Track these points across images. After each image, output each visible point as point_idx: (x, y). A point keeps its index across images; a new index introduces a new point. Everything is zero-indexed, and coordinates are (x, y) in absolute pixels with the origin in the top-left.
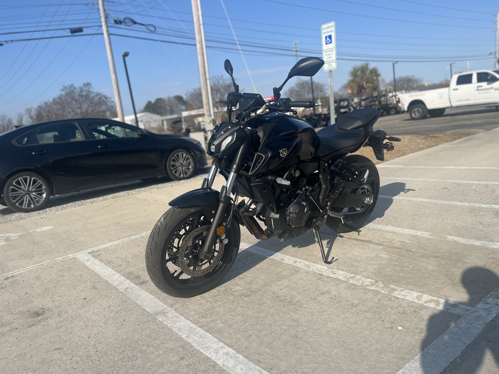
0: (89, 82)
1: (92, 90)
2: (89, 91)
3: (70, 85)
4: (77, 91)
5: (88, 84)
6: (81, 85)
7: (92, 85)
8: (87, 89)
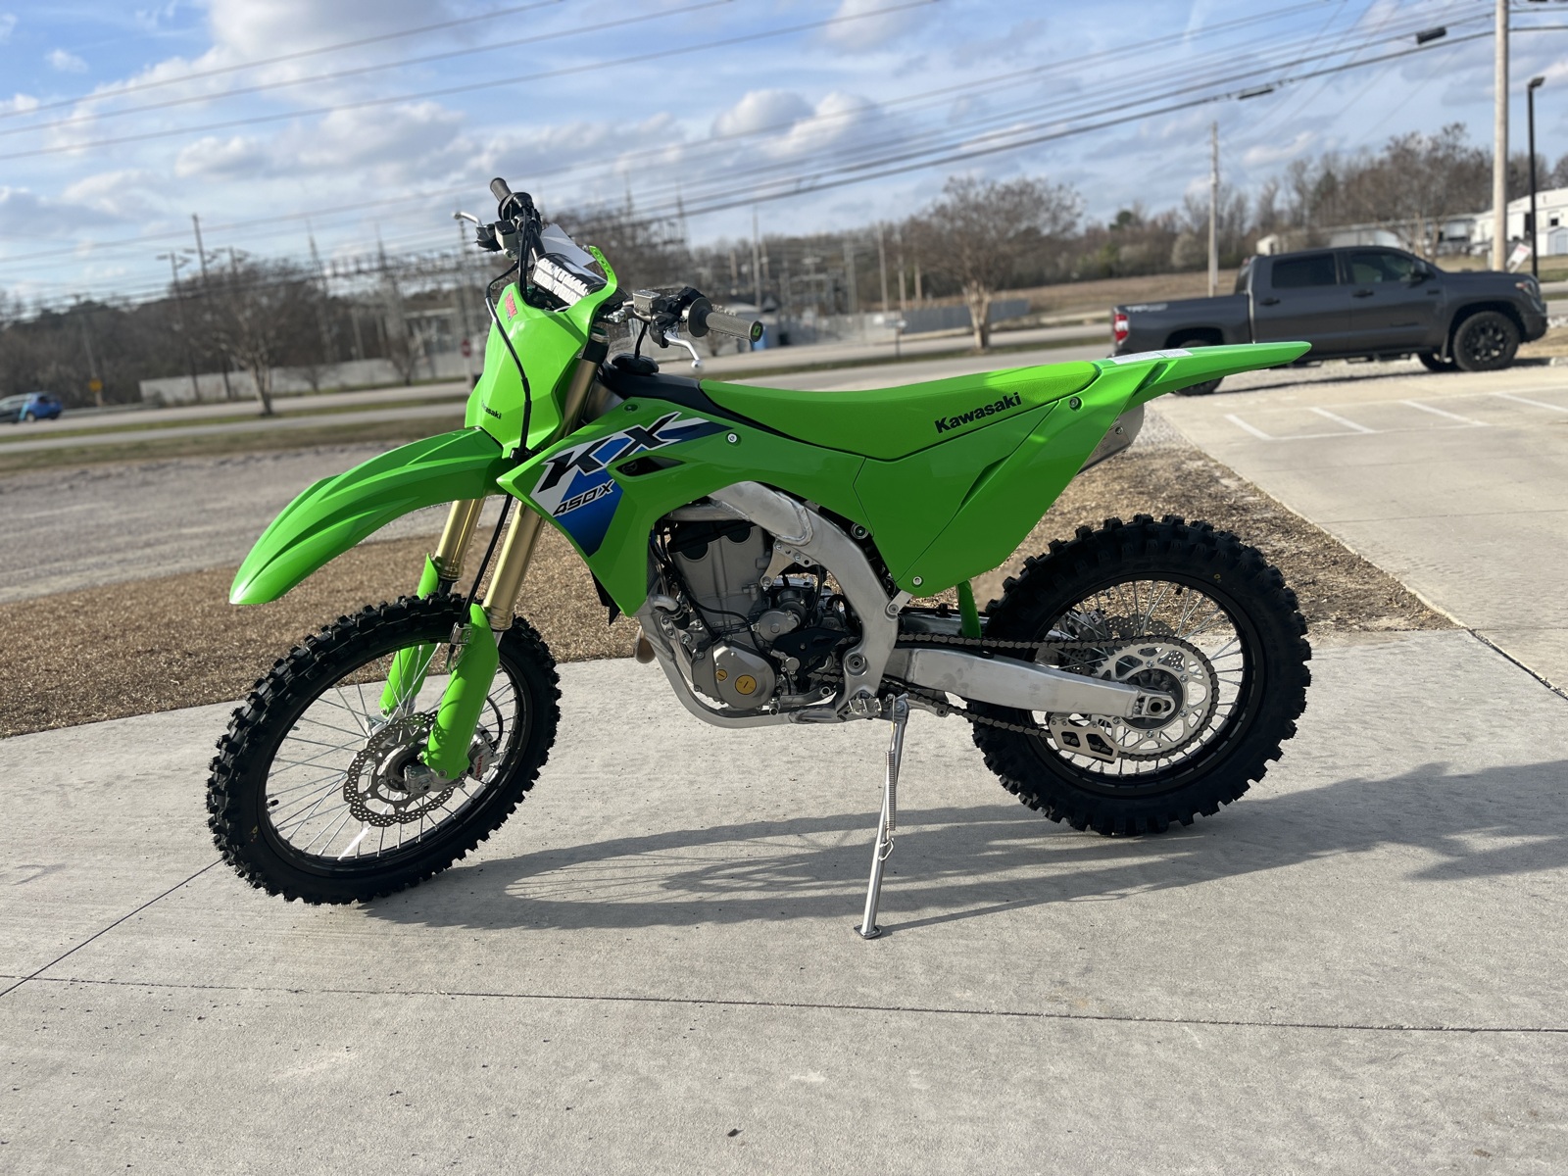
0: (1461, 121)
1: (1464, 142)
2: (1454, 147)
3: (1409, 133)
4: (1426, 145)
5: (1457, 126)
6: (1439, 132)
7: (1467, 130)
8: (1450, 140)
